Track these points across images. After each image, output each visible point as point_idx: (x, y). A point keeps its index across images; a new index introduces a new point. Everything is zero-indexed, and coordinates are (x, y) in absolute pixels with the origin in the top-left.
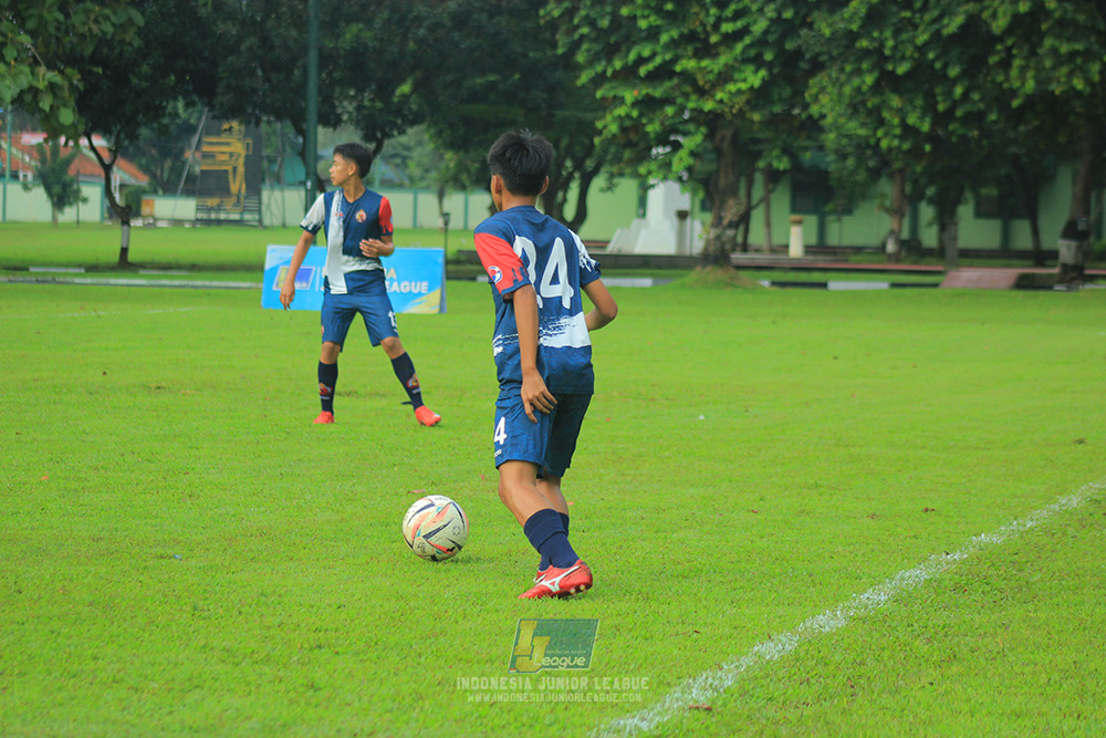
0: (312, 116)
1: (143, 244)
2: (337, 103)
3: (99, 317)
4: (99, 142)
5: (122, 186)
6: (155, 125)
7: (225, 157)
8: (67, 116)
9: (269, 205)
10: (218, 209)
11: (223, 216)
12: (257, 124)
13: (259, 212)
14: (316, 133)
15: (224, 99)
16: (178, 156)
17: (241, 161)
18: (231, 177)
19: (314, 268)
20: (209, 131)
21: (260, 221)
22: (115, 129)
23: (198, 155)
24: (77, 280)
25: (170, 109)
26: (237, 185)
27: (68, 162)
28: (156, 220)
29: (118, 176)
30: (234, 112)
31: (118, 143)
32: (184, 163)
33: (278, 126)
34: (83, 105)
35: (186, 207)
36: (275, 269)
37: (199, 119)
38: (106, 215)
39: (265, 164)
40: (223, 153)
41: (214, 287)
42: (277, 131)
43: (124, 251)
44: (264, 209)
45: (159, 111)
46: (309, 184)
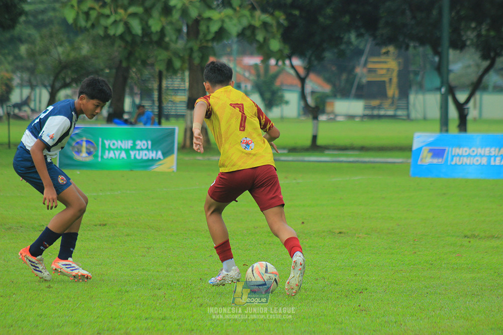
0: (446, 42)
1: (328, 132)
2: (462, 33)
3: (298, 183)
4: (297, 62)
5: (313, 93)
6: (336, 50)
7: (384, 72)
8: (275, 45)
9: (414, 105)
10: (379, 107)
11: (382, 113)
12: (407, 48)
13: (407, 108)
14: (448, 54)
15: (384, 31)
16: (351, 71)
17: (395, 74)
18: (387, 85)
19: (447, 149)
20: (373, 54)
21: (408, 116)
22: (309, 53)
23: (365, 71)
24: (283, 158)
25: (345, 39)
26: (392, 91)
27: (275, 76)
28: (336, 116)
29: (309, 86)
30: (390, 40)
31: (310, 62)
32: (355, 76)
33: (421, 49)
34: (286, 37)
35: (356, 106)
36: (420, 150)
37: (365, 45)
38: (302, 112)
39: (412, 76)
40: (382, 69)
41: (377, 162)
42: (421, 53)
43: (315, 138)
44: (411, 107)
45: (338, 41)
46: (443, 90)
